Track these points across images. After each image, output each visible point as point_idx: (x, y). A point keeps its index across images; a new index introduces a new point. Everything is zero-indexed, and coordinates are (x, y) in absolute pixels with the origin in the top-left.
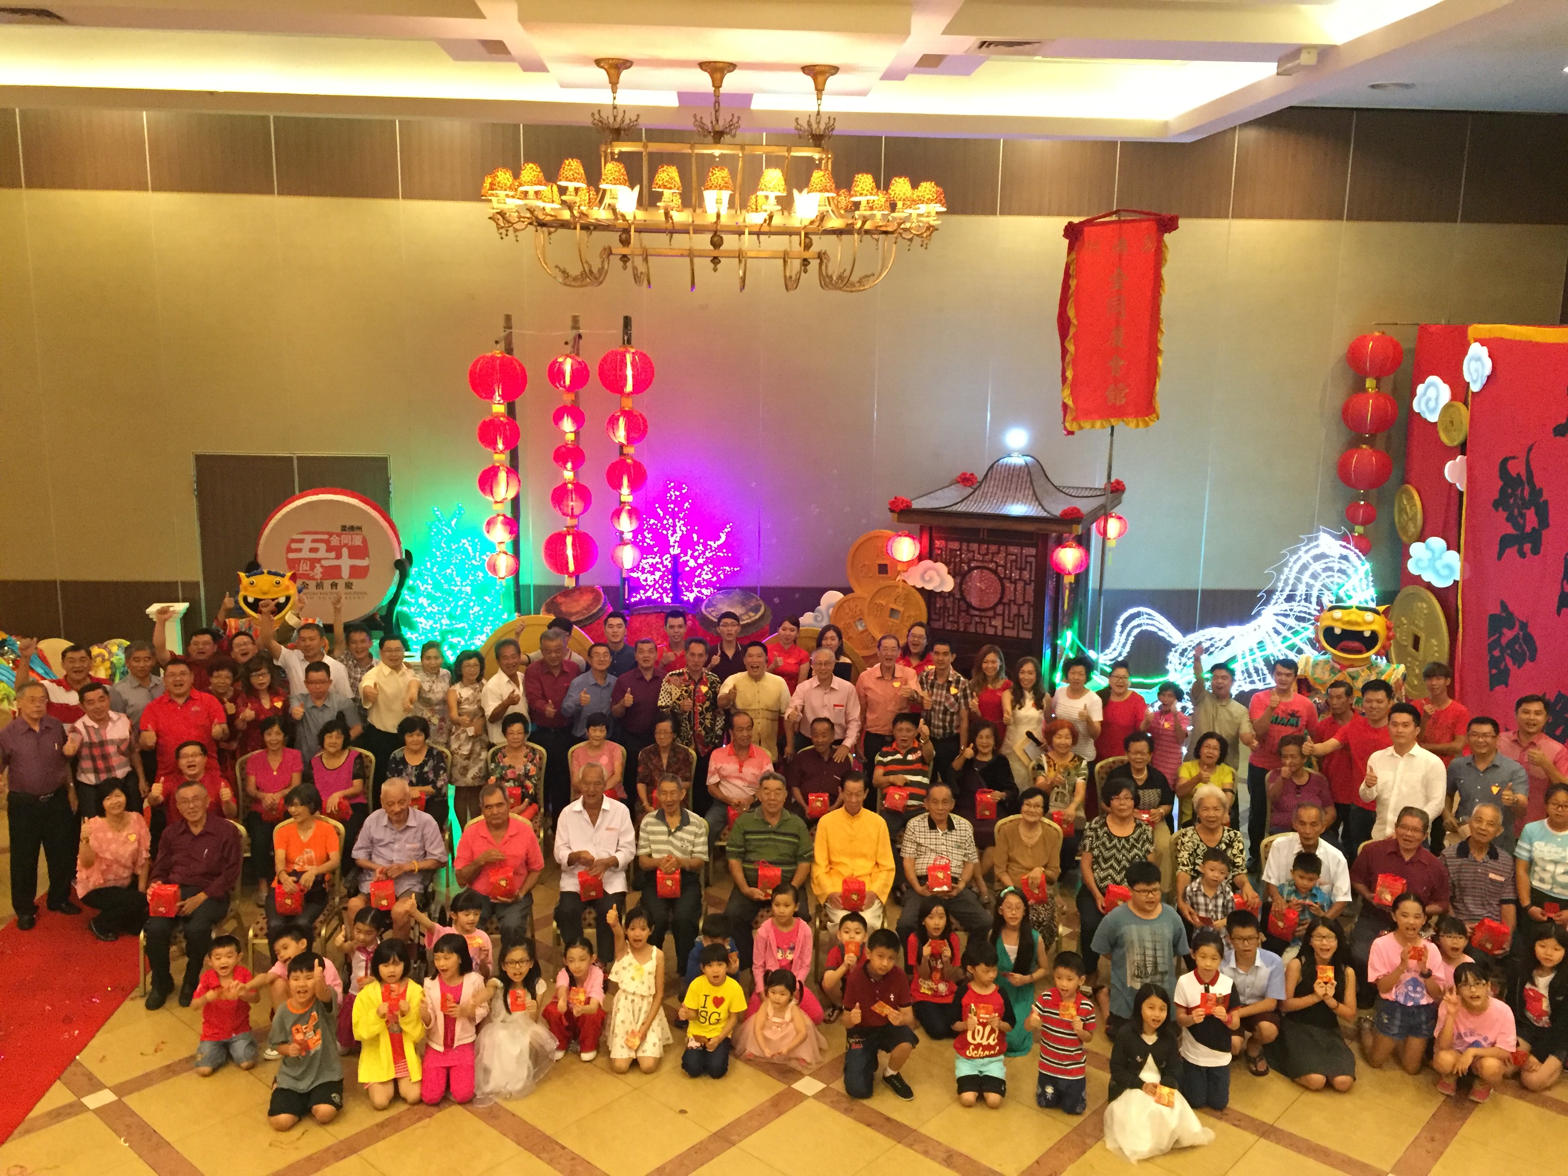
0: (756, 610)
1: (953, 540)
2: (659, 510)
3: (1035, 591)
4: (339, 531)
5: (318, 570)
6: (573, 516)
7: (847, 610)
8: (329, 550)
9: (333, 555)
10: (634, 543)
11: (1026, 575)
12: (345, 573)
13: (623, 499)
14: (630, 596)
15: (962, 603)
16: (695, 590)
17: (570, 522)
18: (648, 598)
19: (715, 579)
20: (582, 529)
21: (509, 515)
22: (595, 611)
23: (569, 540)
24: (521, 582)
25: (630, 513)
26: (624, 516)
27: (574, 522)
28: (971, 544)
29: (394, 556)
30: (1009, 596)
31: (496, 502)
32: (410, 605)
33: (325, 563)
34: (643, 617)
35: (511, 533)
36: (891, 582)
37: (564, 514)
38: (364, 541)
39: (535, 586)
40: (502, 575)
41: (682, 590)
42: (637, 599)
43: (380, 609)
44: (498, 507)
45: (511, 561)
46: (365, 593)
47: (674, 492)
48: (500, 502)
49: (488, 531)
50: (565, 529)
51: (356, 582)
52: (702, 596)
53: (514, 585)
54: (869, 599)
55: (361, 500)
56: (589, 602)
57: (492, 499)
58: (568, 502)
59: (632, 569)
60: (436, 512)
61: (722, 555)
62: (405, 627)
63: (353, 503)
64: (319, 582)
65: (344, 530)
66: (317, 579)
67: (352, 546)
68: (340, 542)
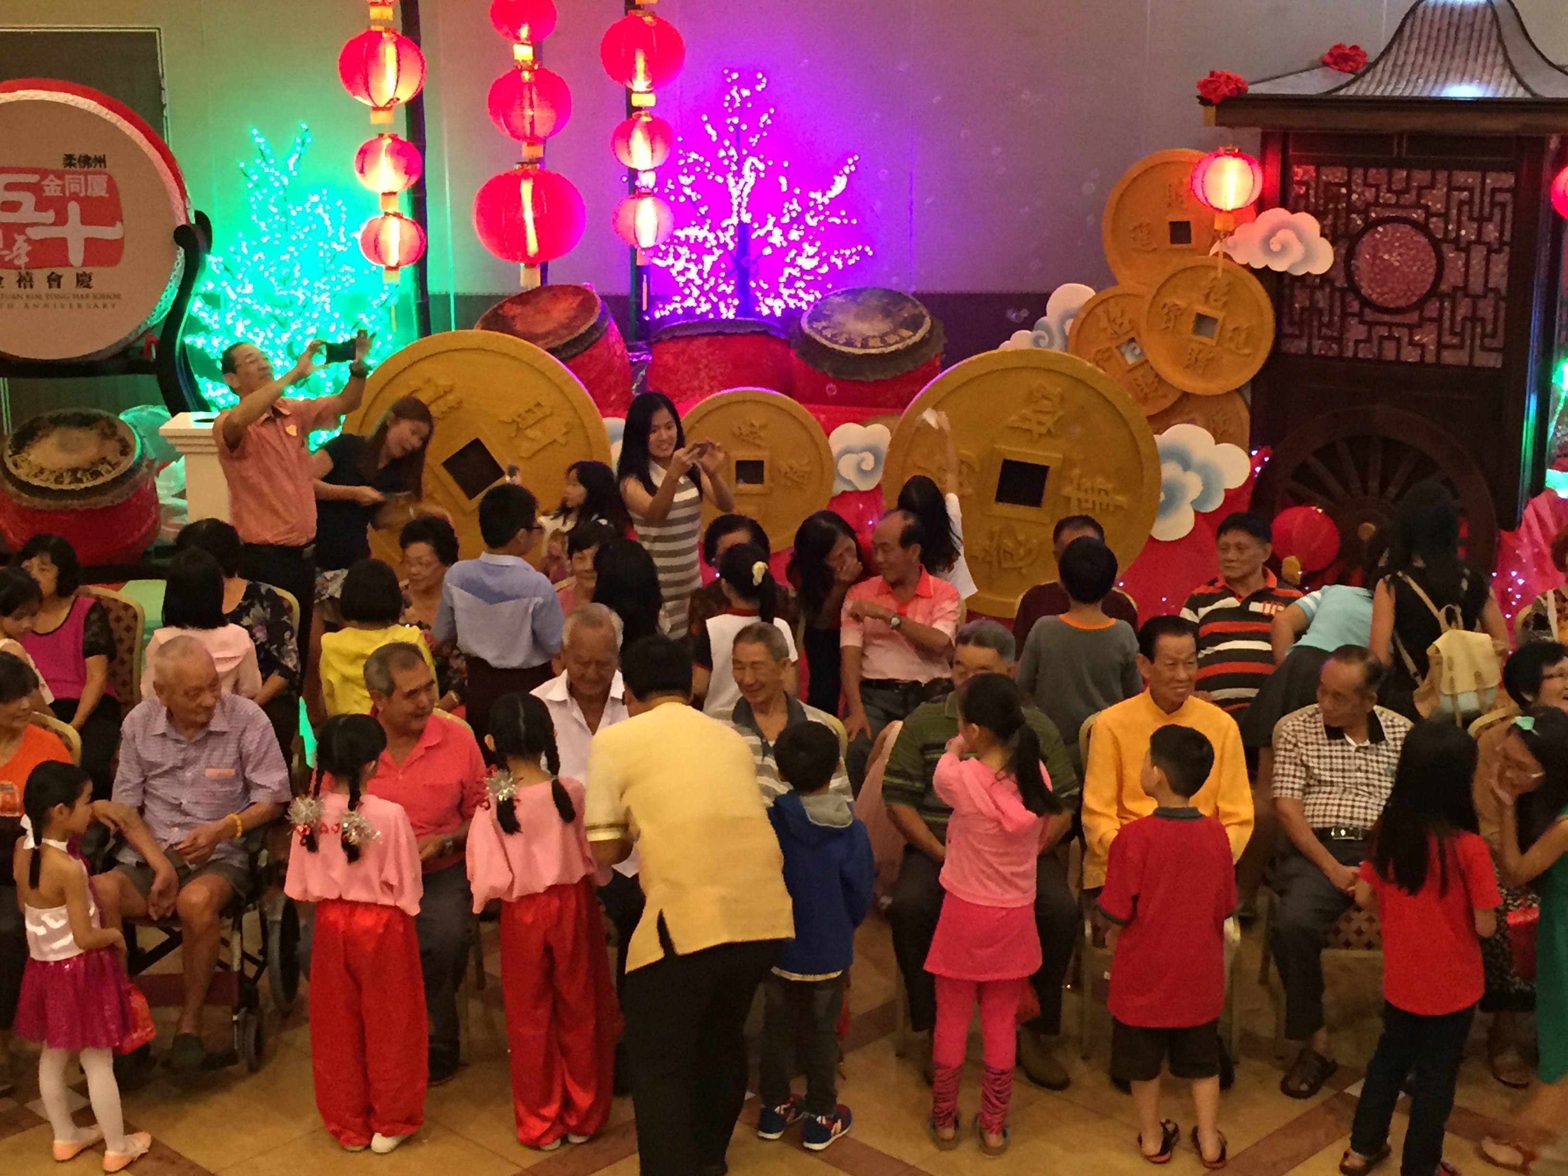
0: (914, 324)
1: (1333, 163)
2: (708, 127)
3: (1512, 266)
4: (59, 165)
5: (21, 247)
6: (533, 140)
7: (1104, 323)
8: (42, 204)
9: (49, 216)
10: (659, 194)
11: (1491, 232)
12: (76, 255)
13: (636, 101)
14: (652, 306)
15: (1350, 297)
16: (785, 292)
17: (527, 151)
18: (689, 311)
19: (824, 269)
20: (552, 167)
21: (403, 136)
22: (583, 330)
23: (526, 189)
24: (434, 287)
25: (654, 131)
26: (639, 141)
27: (537, 151)
28: (1372, 172)
29: (172, 216)
30: (1453, 277)
31: (376, 109)
32: (206, 329)
33: (36, 234)
34: (681, 345)
35: (408, 172)
36: (1199, 259)
37: (514, 134)
38: (111, 185)
39: (457, 297)
40: (392, 261)
41: (758, 294)
42: (666, 313)
43: (149, 330)
44: (380, 118)
45: (410, 232)
46: (118, 296)
47: (738, 92)
48: (383, 109)
49: (362, 171)
50: (517, 167)
51: (98, 273)
52: (799, 304)
53: (416, 291)
54: (1150, 297)
55: (101, 102)
56: (572, 313)
57: (368, 103)
58: (522, 108)
59: (655, 249)
60: (257, 140)
61: (837, 221)
62: (200, 376)
63: (85, 107)
64: (23, 272)
65: (71, 165)
66: (19, 268)
67: (87, 197)
68: (63, 191)
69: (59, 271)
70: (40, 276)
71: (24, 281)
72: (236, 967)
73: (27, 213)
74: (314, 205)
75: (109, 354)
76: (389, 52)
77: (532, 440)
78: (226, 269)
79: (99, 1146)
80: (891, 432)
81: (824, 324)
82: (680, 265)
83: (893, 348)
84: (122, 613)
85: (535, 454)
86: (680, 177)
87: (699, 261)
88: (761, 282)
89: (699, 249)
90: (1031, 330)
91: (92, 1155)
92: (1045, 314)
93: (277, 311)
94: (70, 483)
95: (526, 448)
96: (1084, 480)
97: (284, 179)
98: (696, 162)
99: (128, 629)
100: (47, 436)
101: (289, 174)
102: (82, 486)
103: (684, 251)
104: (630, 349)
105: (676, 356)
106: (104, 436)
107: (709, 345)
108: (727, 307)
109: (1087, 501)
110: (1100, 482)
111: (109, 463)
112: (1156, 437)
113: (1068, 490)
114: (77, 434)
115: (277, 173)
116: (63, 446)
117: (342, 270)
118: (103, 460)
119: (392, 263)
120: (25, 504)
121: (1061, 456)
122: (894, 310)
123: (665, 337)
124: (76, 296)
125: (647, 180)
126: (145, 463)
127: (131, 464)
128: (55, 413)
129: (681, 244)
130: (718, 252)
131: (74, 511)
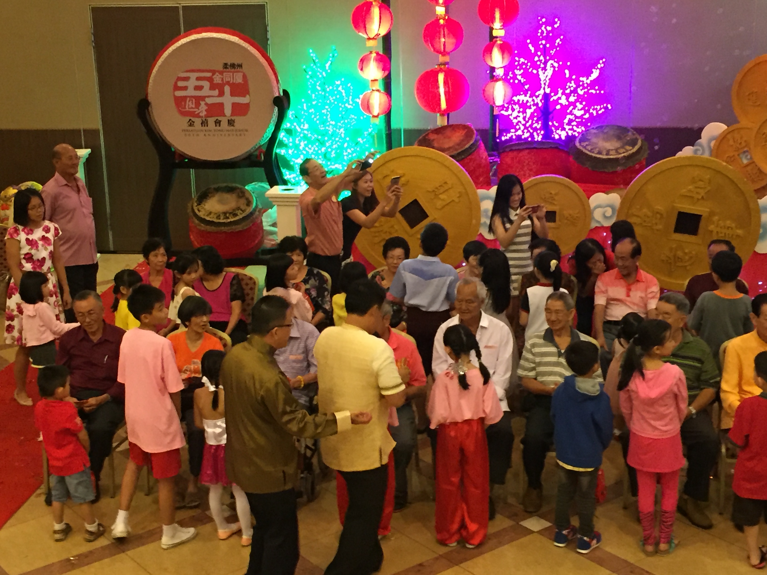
0: (633, 143)
2: (530, 46)
4: (220, 68)
5: (203, 107)
6: (444, 53)
7: (731, 142)
10: (505, 80)
12: (228, 111)
13: (495, 33)
14: (501, 135)
16: (567, 127)
17: (442, 59)
18: (519, 137)
19: (587, 116)
20: (454, 66)
21: (381, 53)
22: (467, 146)
23: (441, 77)
24: (394, 126)
25: (503, 49)
26: (496, 53)
27: (447, 59)
29: (272, 92)
31: (369, 39)
32: (286, 146)
34: (515, 153)
35: (384, 69)
37: (435, 51)
38: (245, 77)
39: (405, 131)
40: (375, 113)
41: (553, 128)
42: (508, 138)
43: (260, 146)
44: (371, 43)
45: (384, 98)
46: (247, 131)
47: (545, 28)
48: (373, 39)
49: (362, 69)
50: (436, 67)
51: (237, 119)
52: (574, 133)
53: (386, 127)
54: (755, 130)
55: (241, 38)
56: (462, 138)
57: (365, 36)
58: (439, 39)
59: (503, 106)
60: (312, 55)
61: (593, 91)
62: (283, 168)
63: (233, 40)
64: (204, 119)
65: (226, 68)
66: (202, 117)
67: (233, 84)
68: (222, 80)
69: (220, 118)
70: (211, 121)
71: (204, 123)
72: (303, 451)
73: (206, 91)
74: (338, 86)
75: (242, 158)
76: (376, 11)
77: (443, 200)
78: (296, 117)
79: (239, 532)
80: (621, 197)
81: (587, 143)
82: (515, 114)
83: (623, 155)
84: (249, 282)
85: (443, 207)
86: (516, 71)
87: (524, 112)
88: (555, 122)
89: (524, 106)
90: (693, 146)
91: (235, 537)
92: (700, 138)
93: (320, 137)
94: (223, 219)
95: (439, 204)
96: (720, 222)
97: (324, 73)
98: (523, 63)
99: (251, 289)
100: (213, 196)
101: (326, 71)
102: (229, 220)
103: (516, 107)
104: (490, 156)
105: (512, 159)
106: (239, 197)
107: (529, 153)
108: (538, 135)
109: (721, 233)
110: (728, 223)
111: (241, 210)
112: (759, 200)
113: (712, 227)
114: (227, 196)
115: (321, 71)
116: (221, 202)
117: (350, 117)
118: (239, 208)
119: (375, 114)
120: (203, 229)
121: (708, 210)
122: (622, 136)
123: (508, 150)
124: (228, 131)
125: (500, 72)
126: (257, 210)
127: (251, 210)
128: (216, 186)
129: (515, 104)
130: (533, 108)
131: (225, 232)
